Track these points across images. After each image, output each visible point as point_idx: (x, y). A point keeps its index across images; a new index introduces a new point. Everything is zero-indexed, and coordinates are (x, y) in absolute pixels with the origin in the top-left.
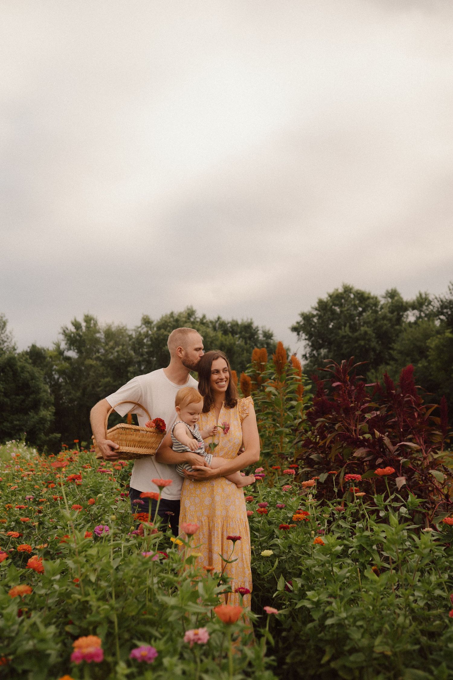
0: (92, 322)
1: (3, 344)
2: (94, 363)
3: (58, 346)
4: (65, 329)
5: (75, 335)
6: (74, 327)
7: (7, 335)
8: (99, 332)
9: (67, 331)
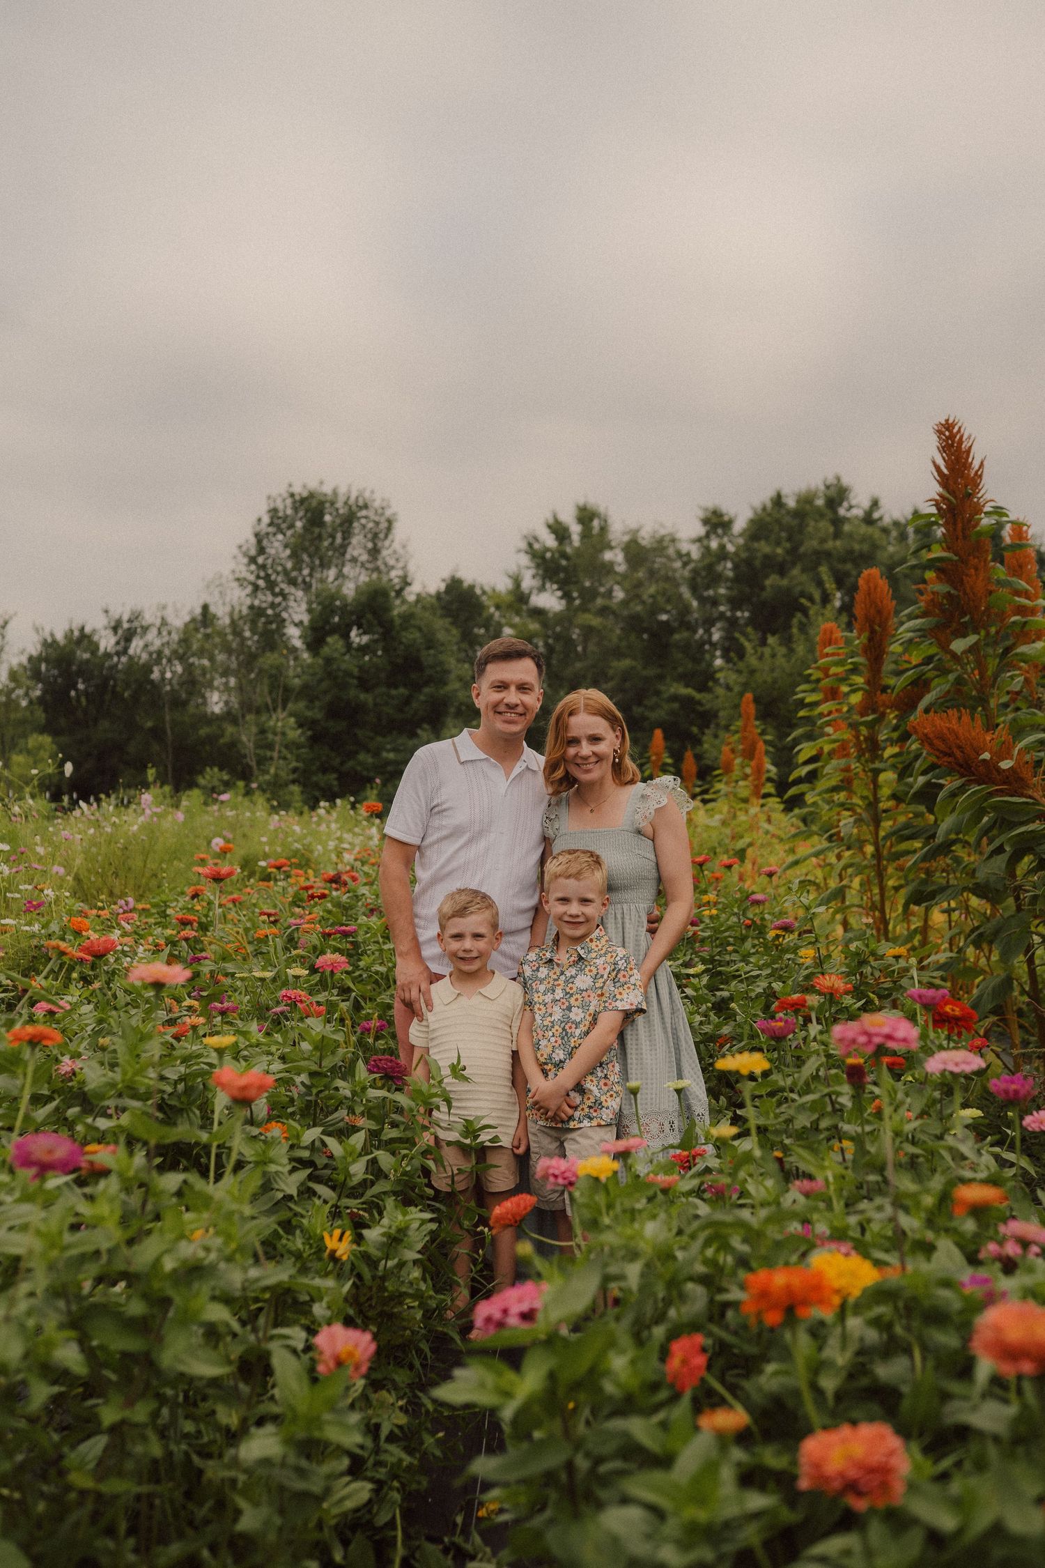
0: (596, 523)
1: (388, 573)
2: (596, 622)
3: (517, 581)
4: (532, 541)
5: (557, 555)
6: (553, 536)
7: (395, 552)
8: (611, 548)
9: (536, 546)
